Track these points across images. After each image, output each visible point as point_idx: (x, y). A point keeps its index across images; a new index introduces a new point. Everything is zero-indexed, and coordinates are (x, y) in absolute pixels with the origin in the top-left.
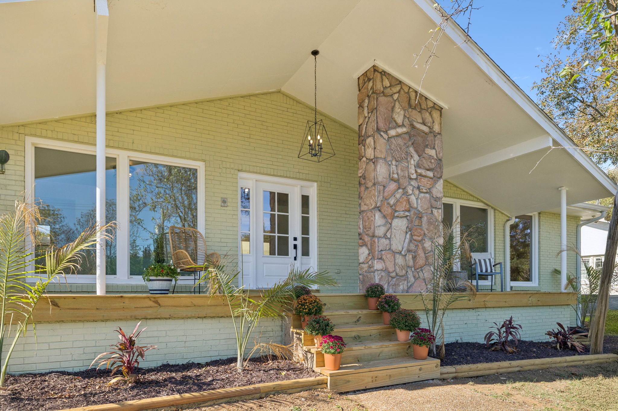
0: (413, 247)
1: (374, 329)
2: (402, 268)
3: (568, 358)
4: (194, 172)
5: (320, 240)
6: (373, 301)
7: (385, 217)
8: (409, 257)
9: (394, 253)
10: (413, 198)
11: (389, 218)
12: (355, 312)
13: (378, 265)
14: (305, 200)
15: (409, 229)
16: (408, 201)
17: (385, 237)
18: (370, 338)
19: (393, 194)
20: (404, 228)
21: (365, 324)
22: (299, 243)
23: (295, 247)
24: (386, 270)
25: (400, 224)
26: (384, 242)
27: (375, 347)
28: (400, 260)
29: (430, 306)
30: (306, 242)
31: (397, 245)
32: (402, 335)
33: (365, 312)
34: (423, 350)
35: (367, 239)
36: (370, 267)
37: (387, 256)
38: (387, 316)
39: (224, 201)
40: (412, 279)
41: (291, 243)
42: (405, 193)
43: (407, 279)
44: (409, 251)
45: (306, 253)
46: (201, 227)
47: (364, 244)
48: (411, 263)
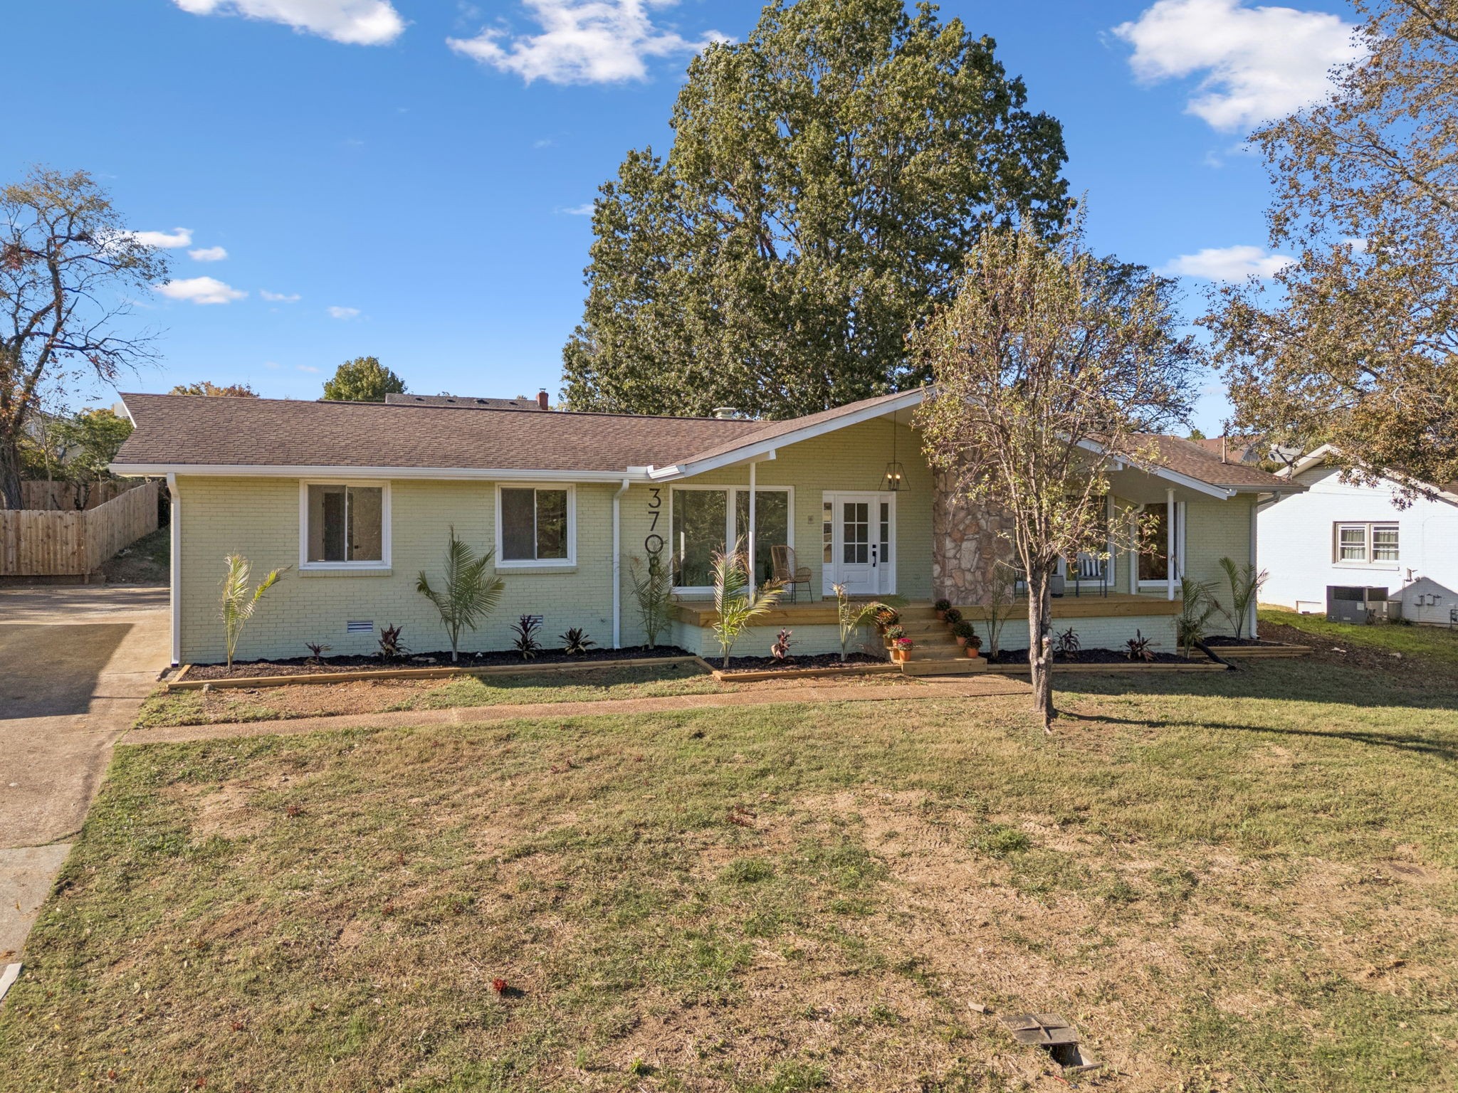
0: (982, 564)
1: (939, 635)
2: (971, 583)
3: (1122, 665)
4: (785, 494)
5: (898, 547)
6: (941, 613)
7: (955, 541)
8: (978, 574)
9: (963, 571)
10: (983, 522)
11: (958, 542)
12: (925, 622)
13: (948, 582)
14: (884, 508)
15: (978, 549)
16: (978, 525)
17: (955, 557)
18: (936, 642)
19: (962, 521)
20: (973, 549)
21: (936, 631)
22: (878, 550)
23: (874, 554)
24: (956, 585)
25: (969, 546)
26: (955, 562)
27: (936, 649)
28: (969, 577)
29: (990, 617)
30: (884, 549)
31: (965, 564)
32: (961, 640)
33: (934, 621)
34: (972, 651)
35: (939, 558)
36: (942, 582)
37: (957, 574)
38: (951, 625)
39: (811, 519)
40: (981, 592)
41: (870, 550)
42: (975, 517)
43: (976, 592)
44: (977, 568)
45: (884, 558)
46: (791, 542)
47: (937, 562)
48: (980, 579)
